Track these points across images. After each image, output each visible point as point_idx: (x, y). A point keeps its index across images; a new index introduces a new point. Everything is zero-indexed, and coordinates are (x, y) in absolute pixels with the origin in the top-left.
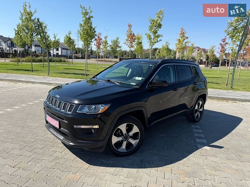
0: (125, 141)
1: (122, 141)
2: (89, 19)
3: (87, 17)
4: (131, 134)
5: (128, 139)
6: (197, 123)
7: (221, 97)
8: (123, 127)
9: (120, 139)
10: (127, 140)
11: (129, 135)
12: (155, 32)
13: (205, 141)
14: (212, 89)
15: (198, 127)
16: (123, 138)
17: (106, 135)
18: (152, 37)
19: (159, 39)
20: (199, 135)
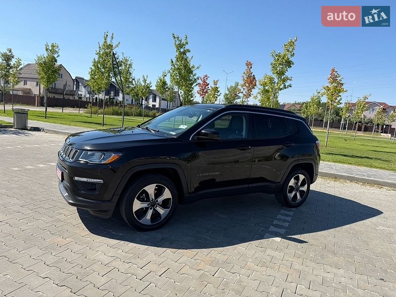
0: (151, 209)
1: (147, 209)
2: (184, 53)
3: (182, 50)
4: (160, 199)
5: (156, 207)
6: (294, 209)
7: (371, 180)
8: (151, 189)
9: (145, 205)
10: (154, 209)
11: (157, 201)
12: (281, 73)
13: (282, 231)
14: (366, 168)
15: (291, 213)
16: (148, 205)
17: (114, 195)
18: (276, 80)
19: (287, 84)
20: (281, 223)
